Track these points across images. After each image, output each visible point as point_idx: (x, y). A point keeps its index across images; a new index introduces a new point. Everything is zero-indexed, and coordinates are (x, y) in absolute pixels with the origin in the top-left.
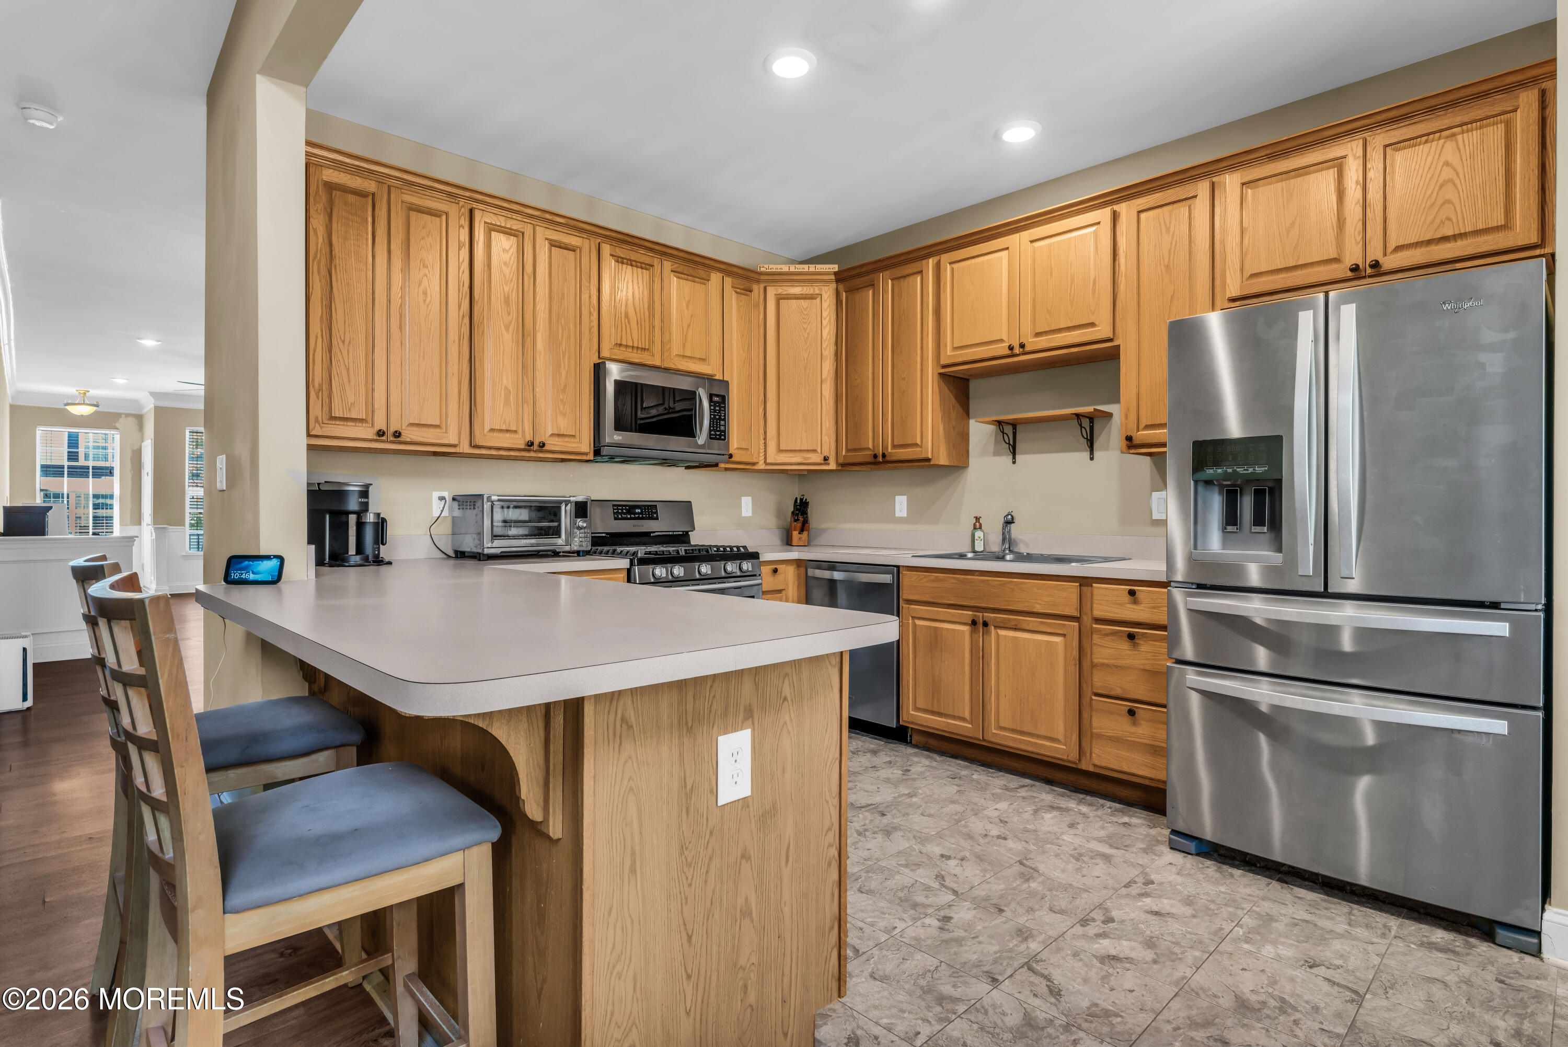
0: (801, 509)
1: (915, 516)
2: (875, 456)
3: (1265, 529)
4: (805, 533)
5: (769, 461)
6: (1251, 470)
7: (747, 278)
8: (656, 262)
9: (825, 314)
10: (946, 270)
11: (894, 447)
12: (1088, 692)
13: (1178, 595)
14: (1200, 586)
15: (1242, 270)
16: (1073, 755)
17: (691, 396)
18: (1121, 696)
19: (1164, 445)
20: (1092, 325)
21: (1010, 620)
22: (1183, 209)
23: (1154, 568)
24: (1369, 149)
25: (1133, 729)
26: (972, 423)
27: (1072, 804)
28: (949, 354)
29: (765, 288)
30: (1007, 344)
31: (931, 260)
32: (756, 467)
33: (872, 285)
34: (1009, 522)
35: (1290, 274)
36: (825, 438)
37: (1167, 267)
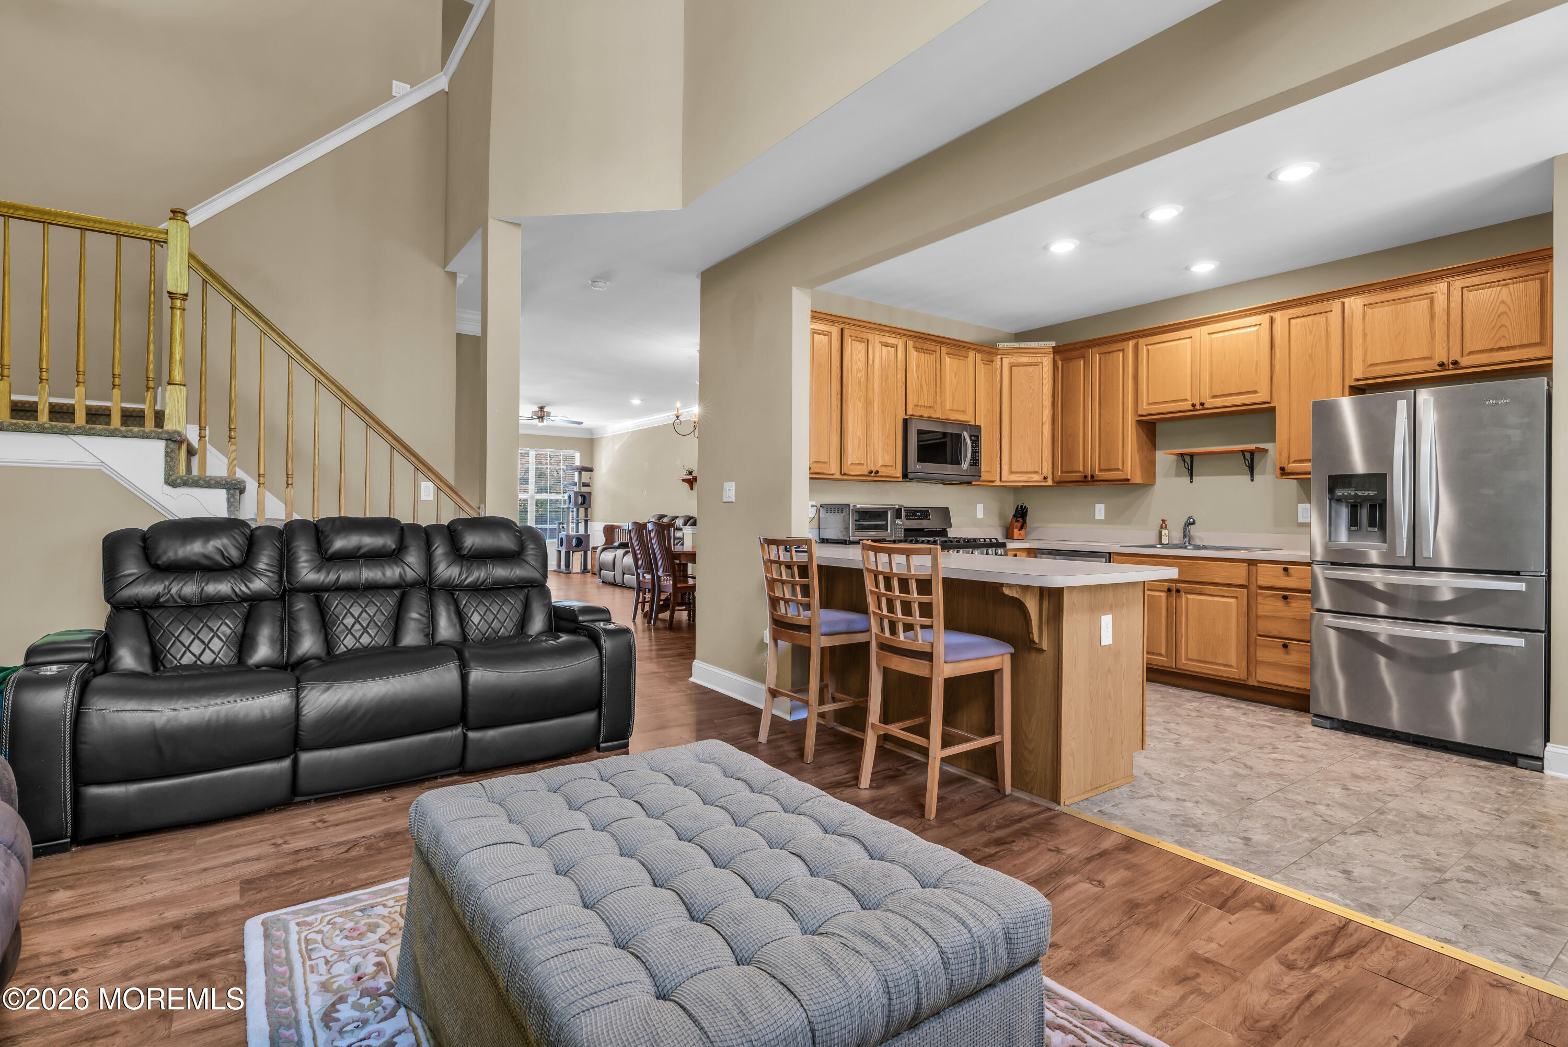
0: (1021, 514)
1: (1111, 518)
2: (1086, 477)
3: (1376, 529)
4: (1023, 530)
5: (1003, 479)
6: (1366, 494)
7: (989, 353)
8: (938, 348)
9: (1045, 376)
10: (1143, 350)
11: (1100, 470)
12: (1253, 635)
13: (1317, 569)
14: (1333, 564)
15: (1364, 361)
16: (1243, 675)
17: (959, 437)
18: (1278, 636)
19: (1309, 473)
20: (1255, 392)
21: (1196, 588)
22: (1321, 319)
23: (1302, 554)
24: (1451, 288)
25: (1286, 657)
26: (1158, 453)
27: (1243, 706)
28: (1145, 408)
29: (1001, 359)
30: (1191, 403)
31: (1131, 342)
32: (994, 484)
33: (1084, 357)
34: (1190, 523)
35: (1398, 366)
36: (1045, 464)
37: (1311, 356)
